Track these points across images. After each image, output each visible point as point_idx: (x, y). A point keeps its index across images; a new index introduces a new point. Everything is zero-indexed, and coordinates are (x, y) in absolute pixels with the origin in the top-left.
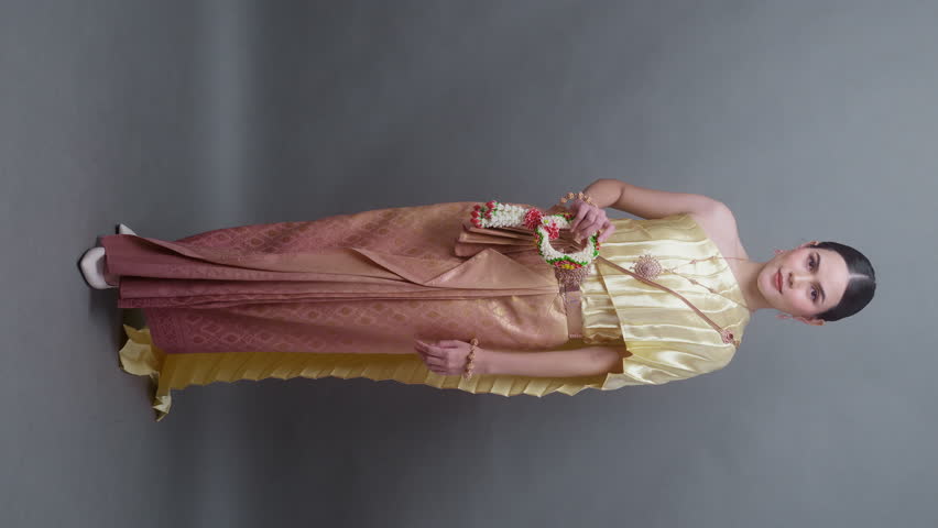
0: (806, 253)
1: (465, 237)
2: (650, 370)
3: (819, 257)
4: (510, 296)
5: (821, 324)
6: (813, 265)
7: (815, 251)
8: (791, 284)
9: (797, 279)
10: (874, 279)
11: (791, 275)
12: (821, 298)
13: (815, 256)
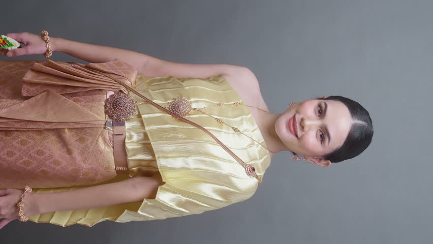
0: (316, 102)
1: (29, 76)
2: (184, 199)
3: (326, 105)
4: (64, 129)
5: (328, 164)
6: (321, 112)
7: (323, 102)
8: (302, 128)
9: (307, 123)
10: (372, 126)
11: (302, 120)
12: (327, 140)
13: (323, 106)
